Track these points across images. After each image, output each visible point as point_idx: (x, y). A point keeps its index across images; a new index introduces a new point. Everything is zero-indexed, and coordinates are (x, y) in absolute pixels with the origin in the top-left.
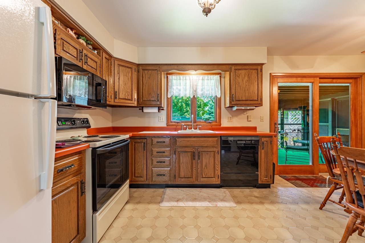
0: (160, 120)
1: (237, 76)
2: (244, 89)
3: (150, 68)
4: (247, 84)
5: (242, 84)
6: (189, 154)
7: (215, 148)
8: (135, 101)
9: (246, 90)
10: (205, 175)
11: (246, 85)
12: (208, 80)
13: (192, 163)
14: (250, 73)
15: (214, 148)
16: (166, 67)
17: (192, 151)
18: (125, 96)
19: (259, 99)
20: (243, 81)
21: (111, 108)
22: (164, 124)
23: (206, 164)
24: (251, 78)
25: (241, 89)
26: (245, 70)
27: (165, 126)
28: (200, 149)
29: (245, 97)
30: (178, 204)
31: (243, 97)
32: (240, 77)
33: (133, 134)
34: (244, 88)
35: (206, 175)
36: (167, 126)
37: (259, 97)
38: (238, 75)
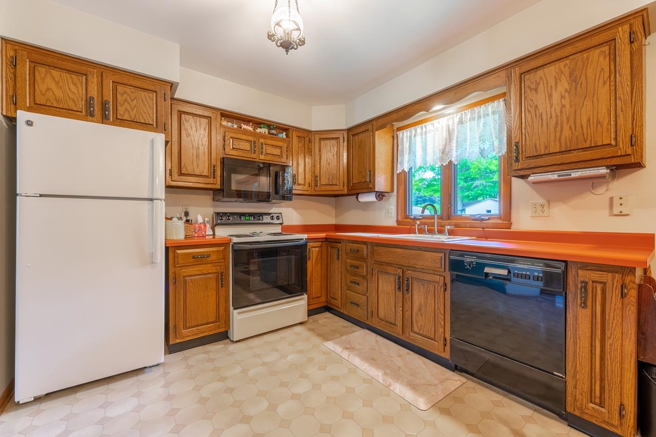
0: (388, 214)
1: (531, 89)
2: (554, 119)
3: (360, 130)
4: (566, 102)
5: (548, 104)
6: (392, 278)
7: (438, 275)
8: (344, 186)
9: (562, 122)
10: (418, 327)
11: (563, 106)
12: (474, 119)
13: (397, 297)
14: (580, 63)
15: (436, 276)
16: (381, 120)
17: (397, 273)
18: (329, 181)
19: (620, 139)
20: (550, 96)
21: (334, 199)
22: (392, 222)
23: (420, 305)
24: (583, 77)
25: (545, 122)
26: (558, 62)
27: (398, 225)
28: (409, 272)
29: (558, 143)
30: (342, 351)
31: (552, 143)
32: (541, 88)
33: (326, 235)
34: (557, 116)
35: (421, 329)
37: (621, 133)
38: (533, 86)
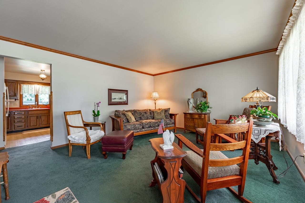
0: (15, 104)
3: (11, 81)
6: (35, 117)
7: (48, 114)
13: (37, 120)
17: (37, 116)
23: (44, 120)
27: (19, 107)
36: (20, 107)
